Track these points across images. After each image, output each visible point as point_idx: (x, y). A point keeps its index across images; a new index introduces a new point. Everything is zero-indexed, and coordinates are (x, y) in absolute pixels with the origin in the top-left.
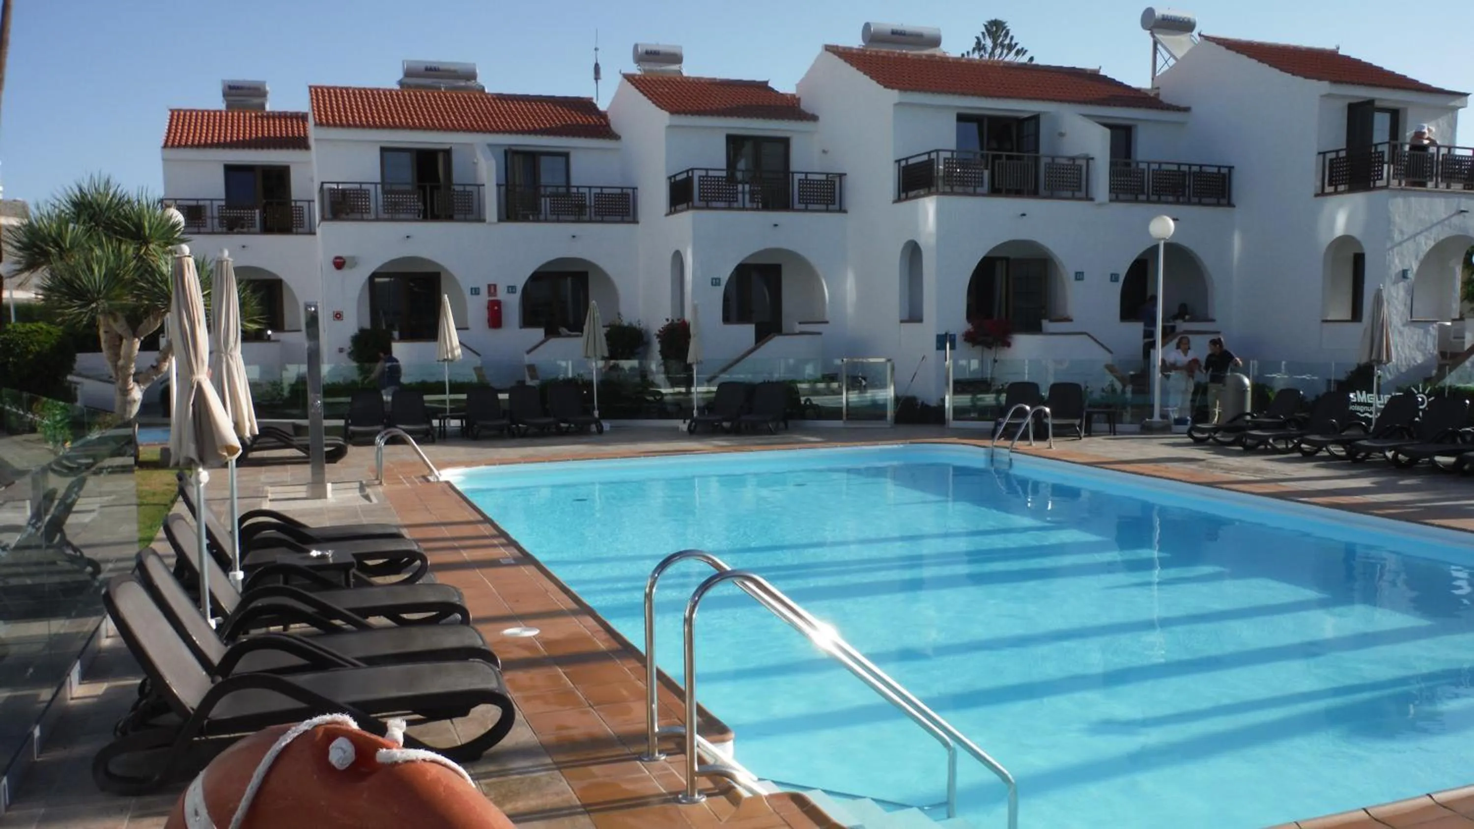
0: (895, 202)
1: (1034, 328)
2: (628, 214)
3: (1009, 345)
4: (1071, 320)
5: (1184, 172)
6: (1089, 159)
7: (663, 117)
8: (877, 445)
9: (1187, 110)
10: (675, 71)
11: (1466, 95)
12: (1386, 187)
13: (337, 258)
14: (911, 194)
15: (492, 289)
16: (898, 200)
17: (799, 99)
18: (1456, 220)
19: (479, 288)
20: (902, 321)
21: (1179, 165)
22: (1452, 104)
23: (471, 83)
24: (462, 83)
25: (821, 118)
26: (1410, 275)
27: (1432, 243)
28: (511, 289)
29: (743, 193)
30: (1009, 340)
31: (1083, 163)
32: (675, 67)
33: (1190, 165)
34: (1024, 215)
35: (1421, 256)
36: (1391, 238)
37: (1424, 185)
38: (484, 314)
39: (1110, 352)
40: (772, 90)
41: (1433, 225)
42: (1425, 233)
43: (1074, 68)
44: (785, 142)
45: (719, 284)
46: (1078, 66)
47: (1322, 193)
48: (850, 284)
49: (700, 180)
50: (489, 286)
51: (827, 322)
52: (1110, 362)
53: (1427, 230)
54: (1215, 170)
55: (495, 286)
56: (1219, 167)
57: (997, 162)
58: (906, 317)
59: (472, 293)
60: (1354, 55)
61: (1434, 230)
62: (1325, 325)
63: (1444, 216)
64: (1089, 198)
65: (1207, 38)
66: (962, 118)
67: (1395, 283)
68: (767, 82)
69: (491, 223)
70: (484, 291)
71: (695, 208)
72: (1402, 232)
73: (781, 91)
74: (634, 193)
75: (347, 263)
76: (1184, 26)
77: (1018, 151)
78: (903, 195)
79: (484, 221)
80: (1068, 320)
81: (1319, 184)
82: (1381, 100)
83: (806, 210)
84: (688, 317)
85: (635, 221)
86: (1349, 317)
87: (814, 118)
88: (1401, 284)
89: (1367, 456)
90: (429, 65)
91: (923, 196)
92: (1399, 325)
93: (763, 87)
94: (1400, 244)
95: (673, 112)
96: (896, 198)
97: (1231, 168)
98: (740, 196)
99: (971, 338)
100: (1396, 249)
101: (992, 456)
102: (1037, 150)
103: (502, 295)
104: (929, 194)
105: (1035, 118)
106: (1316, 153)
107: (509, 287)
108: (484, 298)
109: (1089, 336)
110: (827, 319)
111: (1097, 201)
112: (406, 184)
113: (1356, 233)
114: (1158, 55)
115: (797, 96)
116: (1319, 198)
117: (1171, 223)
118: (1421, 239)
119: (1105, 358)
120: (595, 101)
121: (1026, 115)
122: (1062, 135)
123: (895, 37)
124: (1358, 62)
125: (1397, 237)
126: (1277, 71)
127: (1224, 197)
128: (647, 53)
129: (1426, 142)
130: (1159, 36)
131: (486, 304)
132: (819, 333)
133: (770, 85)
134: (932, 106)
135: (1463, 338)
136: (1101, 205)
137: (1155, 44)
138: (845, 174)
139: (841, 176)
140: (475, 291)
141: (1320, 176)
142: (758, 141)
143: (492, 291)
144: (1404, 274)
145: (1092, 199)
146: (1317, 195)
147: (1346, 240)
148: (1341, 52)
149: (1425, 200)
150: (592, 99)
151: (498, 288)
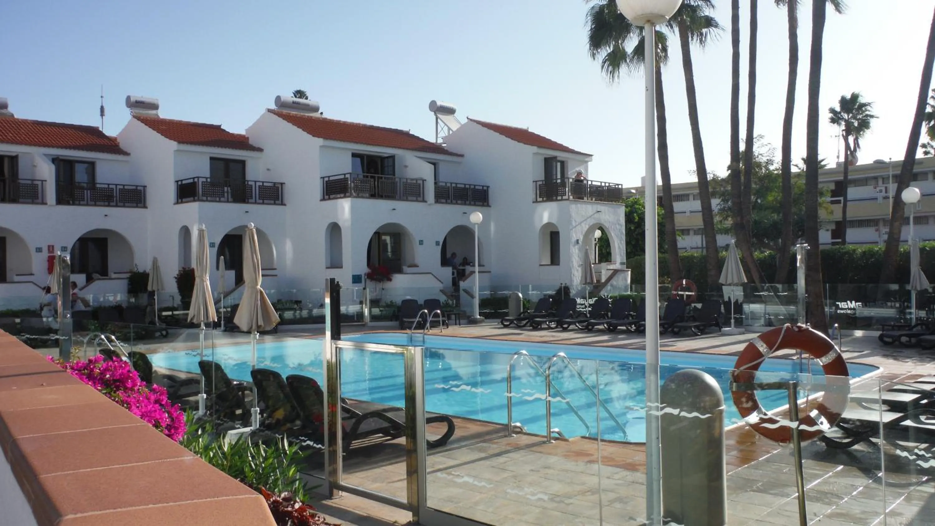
0: (321, 200)
1: (400, 271)
2: (140, 202)
3: (390, 280)
4: (418, 266)
5: (468, 189)
6: (424, 181)
7: (173, 145)
9: (462, 156)
10: (154, 114)
11: (591, 155)
12: (568, 199)
14: (332, 196)
15: (51, 248)
16: (323, 199)
17: (248, 138)
18: (597, 216)
19: (41, 248)
20: (327, 268)
21: (465, 185)
22: (587, 159)
23: (4, 111)
25: (264, 151)
26: (580, 242)
27: (587, 227)
28: (64, 249)
29: (228, 192)
30: (391, 277)
31: (421, 182)
32: (154, 112)
33: (470, 185)
34: (394, 209)
35: (584, 233)
36: (571, 224)
37: (583, 199)
38: (46, 265)
39: (442, 283)
40: (224, 130)
41: (588, 218)
42: (585, 222)
43: (397, 130)
44: (242, 163)
45: (214, 247)
46: (399, 129)
47: (536, 201)
48: (289, 246)
49: (202, 184)
50: (49, 246)
51: (275, 269)
52: (442, 289)
53: (586, 220)
54: (481, 188)
55: (53, 246)
56: (483, 186)
57: (380, 180)
58: (329, 265)
59: (37, 252)
60: (536, 132)
61: (589, 220)
62: (541, 267)
63: (592, 214)
64: (424, 201)
65: (471, 120)
66: (354, 155)
67: (574, 246)
68: (220, 126)
69: (51, 206)
70: (45, 250)
71: (199, 200)
72: (575, 221)
73: (231, 132)
74: (144, 189)
76: (450, 111)
77: (381, 174)
78: (326, 197)
79: (46, 204)
80: (416, 266)
81: (534, 196)
82: (559, 156)
83: (263, 203)
84: (194, 265)
85: (145, 207)
86: (550, 263)
87: (260, 150)
88: (576, 247)
89: (593, 327)
91: (341, 198)
92: (577, 266)
93: (217, 128)
94: (575, 227)
95: (180, 142)
96: (322, 198)
97: (488, 187)
98: (226, 194)
99: (371, 276)
100: (574, 230)
101: (411, 338)
102: (394, 175)
104: (345, 197)
105: (393, 157)
106: (532, 181)
107: (62, 247)
108: (45, 254)
109: (433, 275)
110: (275, 267)
111: (429, 202)
113: (554, 221)
114: (439, 125)
115: (246, 136)
116: (534, 204)
117: (481, 215)
118: (583, 224)
119: (440, 286)
120: (101, 129)
121: (386, 155)
122: (406, 167)
123: (295, 105)
124: (538, 136)
125: (574, 224)
126: (510, 140)
127: (485, 202)
128: (137, 102)
129: (582, 178)
130: (439, 115)
131: (46, 258)
132: (276, 275)
133: (222, 127)
134: (339, 148)
135: (601, 272)
136: (430, 205)
137: (437, 119)
138: (284, 183)
139: (282, 184)
140: (39, 250)
141: (535, 192)
142: (227, 162)
143: (51, 250)
144: (577, 242)
145: (426, 202)
146: (533, 202)
147: (549, 224)
148: (529, 131)
149: (584, 206)
150: (98, 128)
151: (55, 247)
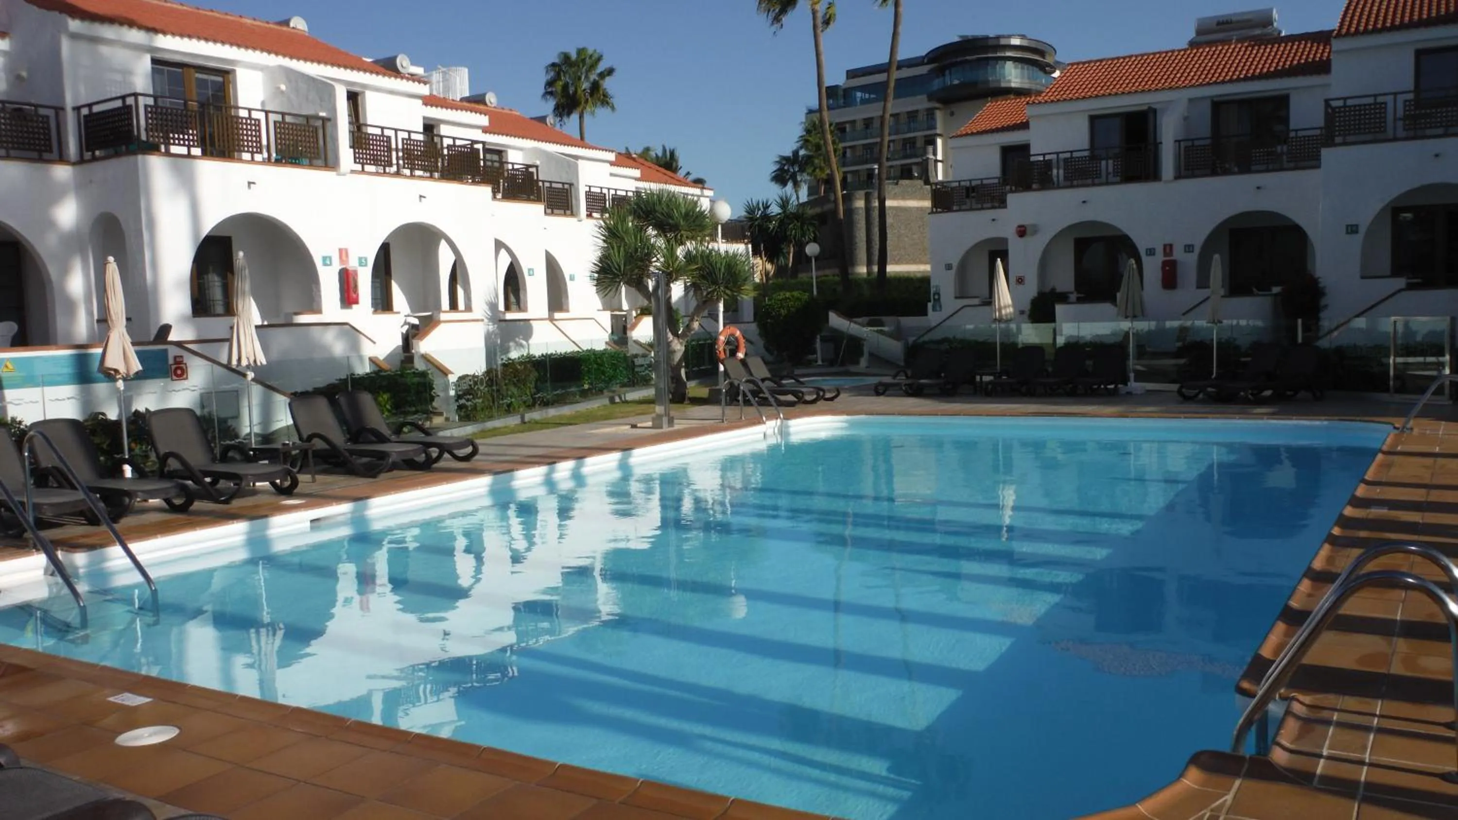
8: (1291, 419)
13: (1020, 226)
15: (1168, 249)
19: (1154, 249)
23: (1269, 30)
24: (1258, 32)
28: (1189, 248)
38: (1160, 275)
50: (1165, 246)
55: (1171, 246)
59: (1148, 254)
69: (1166, 182)
70: (1160, 251)
75: (1028, 232)
79: (1160, 179)
90: (1221, 20)
103: (1178, 254)
108: (1160, 258)
112: (1085, 150)
131: (1160, 265)
140: (1151, 252)
143: (1168, 250)
151: (1174, 248)
